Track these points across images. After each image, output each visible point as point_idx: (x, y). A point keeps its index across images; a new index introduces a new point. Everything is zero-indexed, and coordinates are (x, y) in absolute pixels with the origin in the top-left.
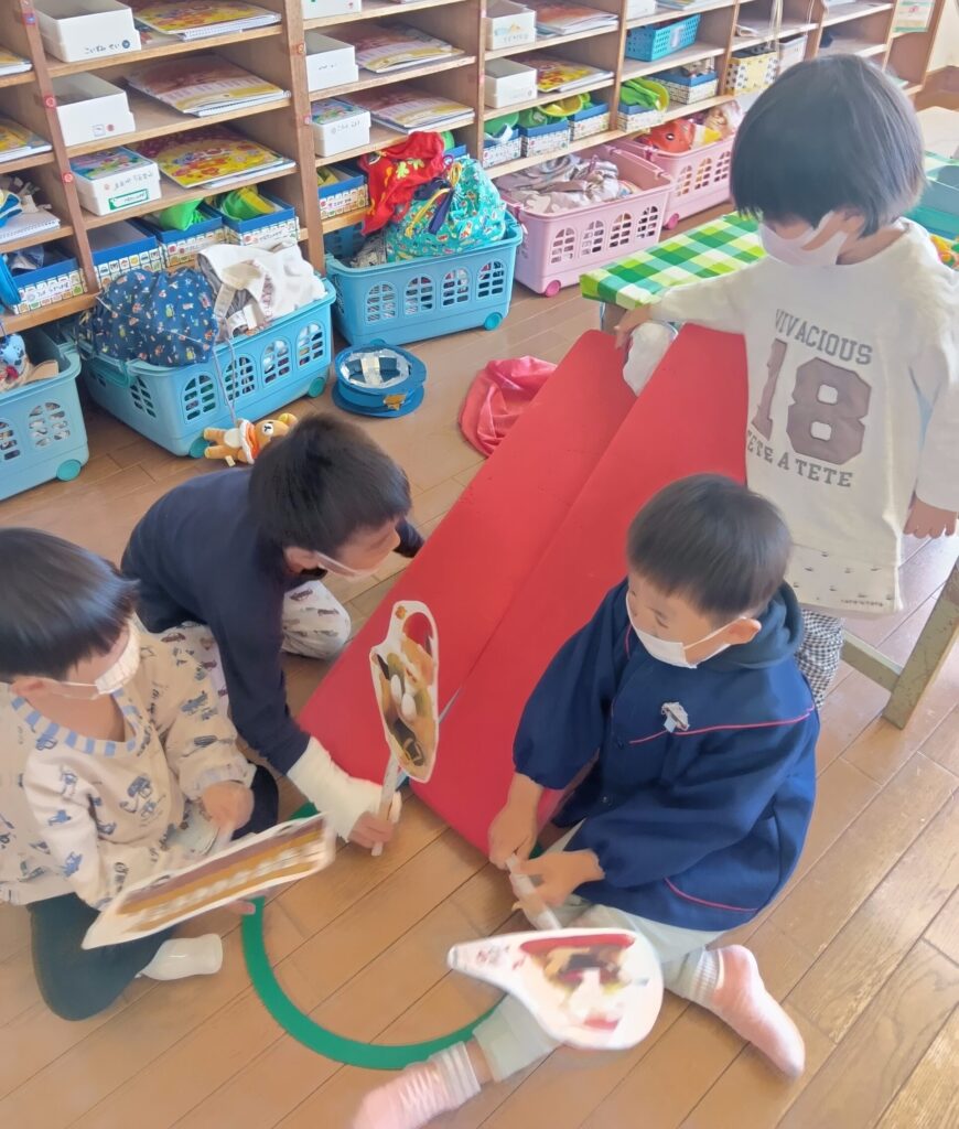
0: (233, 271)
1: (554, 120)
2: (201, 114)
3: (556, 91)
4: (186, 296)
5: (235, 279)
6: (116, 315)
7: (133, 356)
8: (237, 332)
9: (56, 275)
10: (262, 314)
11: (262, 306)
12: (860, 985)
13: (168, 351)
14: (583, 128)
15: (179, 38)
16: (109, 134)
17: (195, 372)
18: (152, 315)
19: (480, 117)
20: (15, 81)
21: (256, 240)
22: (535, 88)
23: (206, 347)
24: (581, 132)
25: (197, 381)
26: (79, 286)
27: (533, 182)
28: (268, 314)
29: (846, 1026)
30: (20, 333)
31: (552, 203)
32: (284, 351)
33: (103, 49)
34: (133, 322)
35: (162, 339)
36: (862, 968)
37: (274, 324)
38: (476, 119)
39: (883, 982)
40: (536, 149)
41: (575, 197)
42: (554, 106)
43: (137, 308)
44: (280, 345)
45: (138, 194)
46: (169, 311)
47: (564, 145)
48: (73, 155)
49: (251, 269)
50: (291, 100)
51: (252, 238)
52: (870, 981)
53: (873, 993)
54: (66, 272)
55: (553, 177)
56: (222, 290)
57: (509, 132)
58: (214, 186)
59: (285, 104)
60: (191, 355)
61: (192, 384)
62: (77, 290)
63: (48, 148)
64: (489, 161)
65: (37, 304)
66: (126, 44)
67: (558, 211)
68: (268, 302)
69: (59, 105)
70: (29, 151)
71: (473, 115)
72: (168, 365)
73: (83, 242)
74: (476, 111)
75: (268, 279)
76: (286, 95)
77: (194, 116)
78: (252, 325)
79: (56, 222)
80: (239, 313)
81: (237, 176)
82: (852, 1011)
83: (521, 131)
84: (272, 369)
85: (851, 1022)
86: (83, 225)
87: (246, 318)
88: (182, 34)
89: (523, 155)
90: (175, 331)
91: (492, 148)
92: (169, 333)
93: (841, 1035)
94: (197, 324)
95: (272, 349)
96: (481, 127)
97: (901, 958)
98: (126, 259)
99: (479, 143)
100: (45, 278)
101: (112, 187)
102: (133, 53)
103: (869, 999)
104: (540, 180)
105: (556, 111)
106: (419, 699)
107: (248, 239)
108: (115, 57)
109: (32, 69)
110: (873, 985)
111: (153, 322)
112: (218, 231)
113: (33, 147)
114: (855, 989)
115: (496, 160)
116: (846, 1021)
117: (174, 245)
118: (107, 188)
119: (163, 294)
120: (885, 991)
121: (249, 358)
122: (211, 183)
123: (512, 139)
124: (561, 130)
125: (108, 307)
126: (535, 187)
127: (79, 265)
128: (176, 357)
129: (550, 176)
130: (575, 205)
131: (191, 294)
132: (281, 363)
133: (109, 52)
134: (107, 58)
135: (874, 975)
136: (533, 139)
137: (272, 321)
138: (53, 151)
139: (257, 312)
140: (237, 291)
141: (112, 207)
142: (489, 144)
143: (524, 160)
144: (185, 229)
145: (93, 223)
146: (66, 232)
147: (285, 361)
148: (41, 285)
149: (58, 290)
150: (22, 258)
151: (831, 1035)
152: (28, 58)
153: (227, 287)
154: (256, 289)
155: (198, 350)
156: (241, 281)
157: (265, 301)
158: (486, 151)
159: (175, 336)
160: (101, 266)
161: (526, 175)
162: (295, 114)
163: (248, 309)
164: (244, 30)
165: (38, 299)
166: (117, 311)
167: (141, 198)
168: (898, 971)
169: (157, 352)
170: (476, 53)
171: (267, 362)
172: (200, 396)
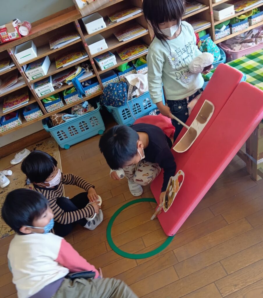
0: (133, 81)
1: (243, 20)
2: (124, 41)
3: (243, 11)
4: (120, 89)
5: (133, 83)
6: (105, 95)
7: (110, 105)
8: (134, 97)
9: (94, 86)
10: (141, 92)
11: (141, 89)
12: (238, 285)
13: (115, 103)
14: (255, 20)
15: (116, 22)
16: (101, 50)
17: (124, 108)
18: (112, 94)
19: (212, 24)
20: (77, 41)
21: (141, 72)
22: (234, 11)
23: (123, 101)
24: (254, 22)
25: (125, 110)
26: (100, 88)
27: (238, 41)
28: (143, 91)
29: (228, 294)
30: (87, 101)
31: (241, 47)
32: (149, 101)
33: (97, 29)
34: (108, 96)
35: (114, 100)
36: (241, 281)
37: (144, 94)
38: (211, 25)
39: (246, 286)
40: (235, 31)
41: (250, 44)
42: (242, 16)
43: (109, 93)
44: (147, 99)
45: (111, 64)
46: (116, 93)
47: (246, 28)
48: (93, 57)
49: (137, 80)
50: (149, 32)
51: (140, 71)
52: (242, 285)
53: (241, 288)
54: (96, 85)
55: (245, 39)
56: (130, 86)
57: (224, 27)
58: (129, 59)
59: (147, 33)
60: (120, 104)
61: (123, 111)
62: (99, 89)
63: (87, 56)
64: (218, 37)
65: (90, 94)
66: (102, 27)
67: (243, 49)
68: (143, 88)
69: (88, 45)
70: (83, 57)
71: (210, 24)
72: (116, 107)
73: (99, 78)
74: (211, 23)
75: (141, 82)
76: (147, 31)
77: (122, 41)
78: (138, 94)
79: (92, 74)
80: (134, 92)
81: (136, 55)
82: (232, 291)
83: (230, 26)
84: (146, 105)
85: (230, 293)
86: (98, 74)
87: (136, 93)
88: (117, 21)
89: (231, 33)
90: (116, 98)
91: (219, 33)
92: (115, 99)
93: (225, 296)
94: (121, 96)
95: (145, 100)
96: (213, 28)
97: (255, 282)
98: (110, 81)
99: (213, 33)
100: (91, 87)
101: (104, 63)
102: (104, 29)
103: (239, 289)
104: (240, 40)
105: (243, 17)
106: (173, 194)
107: (139, 72)
108: (100, 31)
109: (81, 38)
110: (242, 286)
111: (112, 96)
112: (132, 71)
113: (84, 56)
114: (236, 285)
115: (221, 37)
116: (228, 293)
117: (121, 76)
118: (103, 63)
119: (115, 89)
120: (245, 288)
121: (139, 103)
122: (129, 58)
123: (226, 29)
124: (245, 23)
125: (104, 93)
126: (239, 42)
127: (99, 84)
128: (117, 104)
129: (244, 38)
130: (249, 46)
131: (121, 88)
132: (148, 104)
133: (98, 30)
134: (98, 31)
135: (244, 284)
136: (234, 28)
137: (144, 93)
138: (88, 57)
139: (139, 91)
140: (134, 86)
141: (105, 68)
142: (217, 32)
143: (232, 35)
144: (123, 71)
145: (100, 73)
146: (94, 76)
147: (150, 103)
148: (91, 89)
149: (95, 90)
150: (87, 83)
151: (222, 295)
152: (79, 35)
153: (131, 85)
154: (138, 85)
155: (122, 102)
156: (134, 83)
157: (141, 88)
158: (217, 34)
159: (117, 99)
160: (104, 83)
161: (235, 39)
162: (150, 36)
163: (137, 90)
164: (133, 16)
165: (90, 92)
166: (106, 94)
167: (112, 65)
168: (252, 285)
169: (113, 103)
170: (209, 5)
171: (144, 104)
172: (126, 114)
